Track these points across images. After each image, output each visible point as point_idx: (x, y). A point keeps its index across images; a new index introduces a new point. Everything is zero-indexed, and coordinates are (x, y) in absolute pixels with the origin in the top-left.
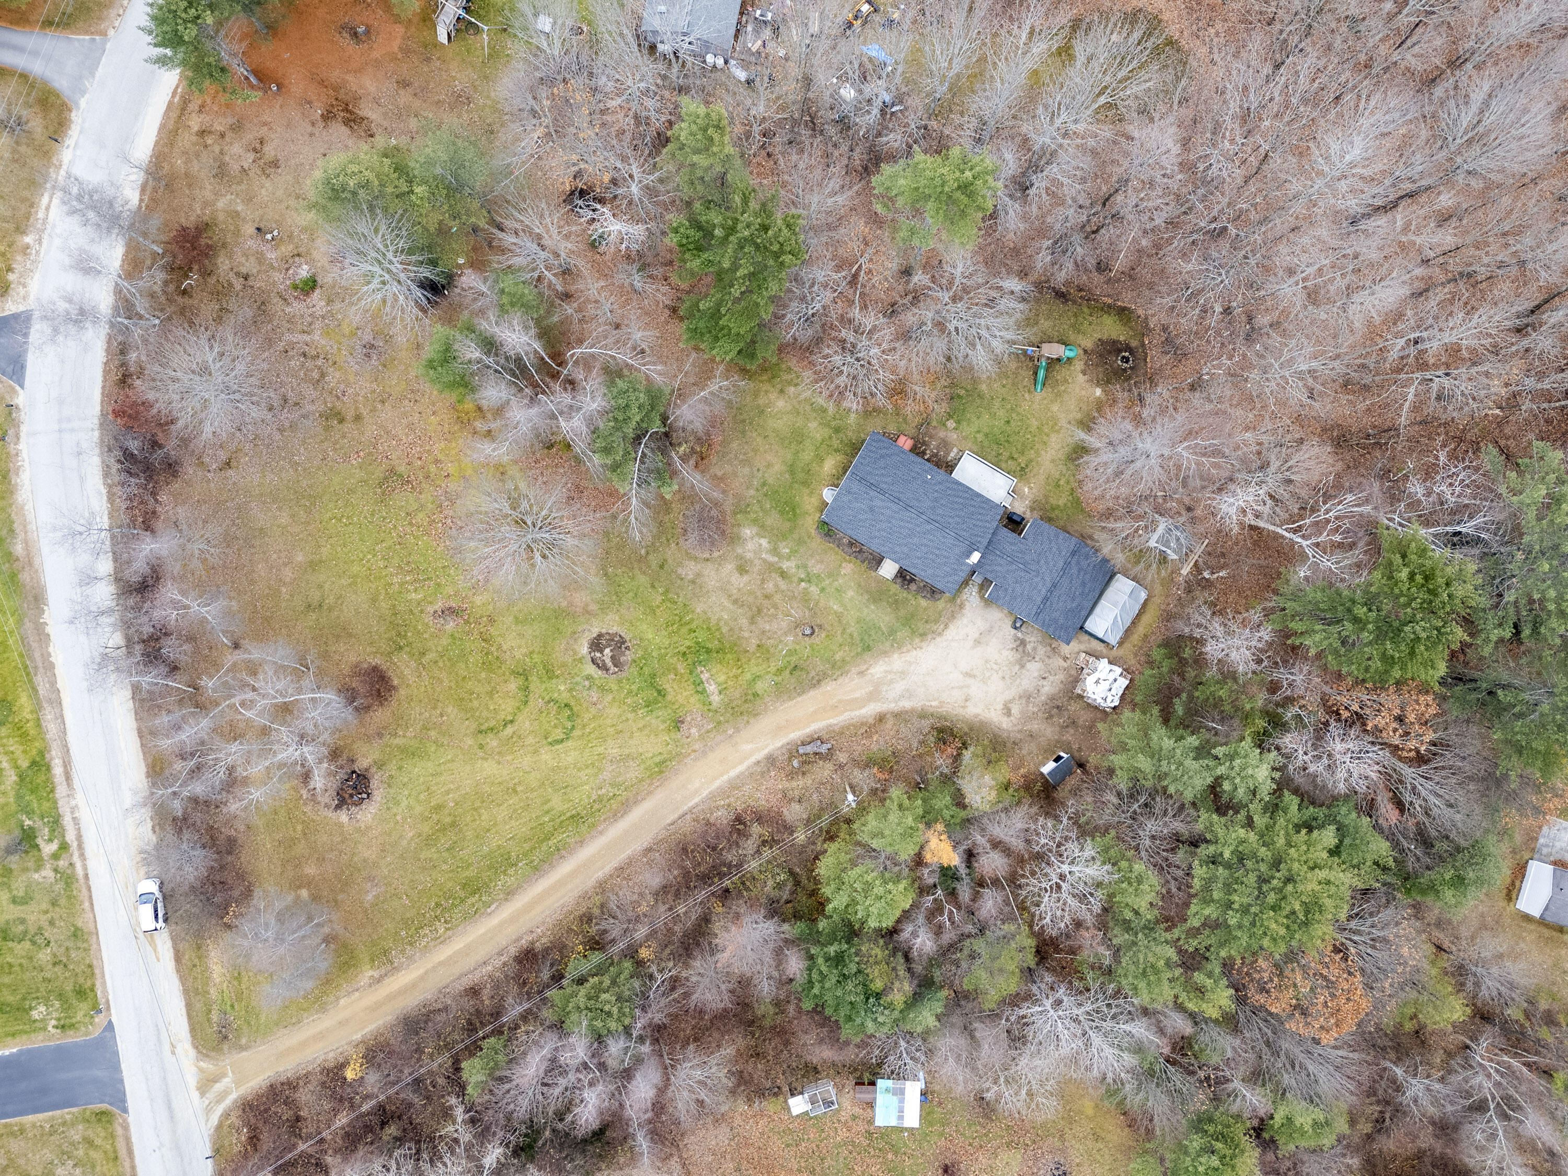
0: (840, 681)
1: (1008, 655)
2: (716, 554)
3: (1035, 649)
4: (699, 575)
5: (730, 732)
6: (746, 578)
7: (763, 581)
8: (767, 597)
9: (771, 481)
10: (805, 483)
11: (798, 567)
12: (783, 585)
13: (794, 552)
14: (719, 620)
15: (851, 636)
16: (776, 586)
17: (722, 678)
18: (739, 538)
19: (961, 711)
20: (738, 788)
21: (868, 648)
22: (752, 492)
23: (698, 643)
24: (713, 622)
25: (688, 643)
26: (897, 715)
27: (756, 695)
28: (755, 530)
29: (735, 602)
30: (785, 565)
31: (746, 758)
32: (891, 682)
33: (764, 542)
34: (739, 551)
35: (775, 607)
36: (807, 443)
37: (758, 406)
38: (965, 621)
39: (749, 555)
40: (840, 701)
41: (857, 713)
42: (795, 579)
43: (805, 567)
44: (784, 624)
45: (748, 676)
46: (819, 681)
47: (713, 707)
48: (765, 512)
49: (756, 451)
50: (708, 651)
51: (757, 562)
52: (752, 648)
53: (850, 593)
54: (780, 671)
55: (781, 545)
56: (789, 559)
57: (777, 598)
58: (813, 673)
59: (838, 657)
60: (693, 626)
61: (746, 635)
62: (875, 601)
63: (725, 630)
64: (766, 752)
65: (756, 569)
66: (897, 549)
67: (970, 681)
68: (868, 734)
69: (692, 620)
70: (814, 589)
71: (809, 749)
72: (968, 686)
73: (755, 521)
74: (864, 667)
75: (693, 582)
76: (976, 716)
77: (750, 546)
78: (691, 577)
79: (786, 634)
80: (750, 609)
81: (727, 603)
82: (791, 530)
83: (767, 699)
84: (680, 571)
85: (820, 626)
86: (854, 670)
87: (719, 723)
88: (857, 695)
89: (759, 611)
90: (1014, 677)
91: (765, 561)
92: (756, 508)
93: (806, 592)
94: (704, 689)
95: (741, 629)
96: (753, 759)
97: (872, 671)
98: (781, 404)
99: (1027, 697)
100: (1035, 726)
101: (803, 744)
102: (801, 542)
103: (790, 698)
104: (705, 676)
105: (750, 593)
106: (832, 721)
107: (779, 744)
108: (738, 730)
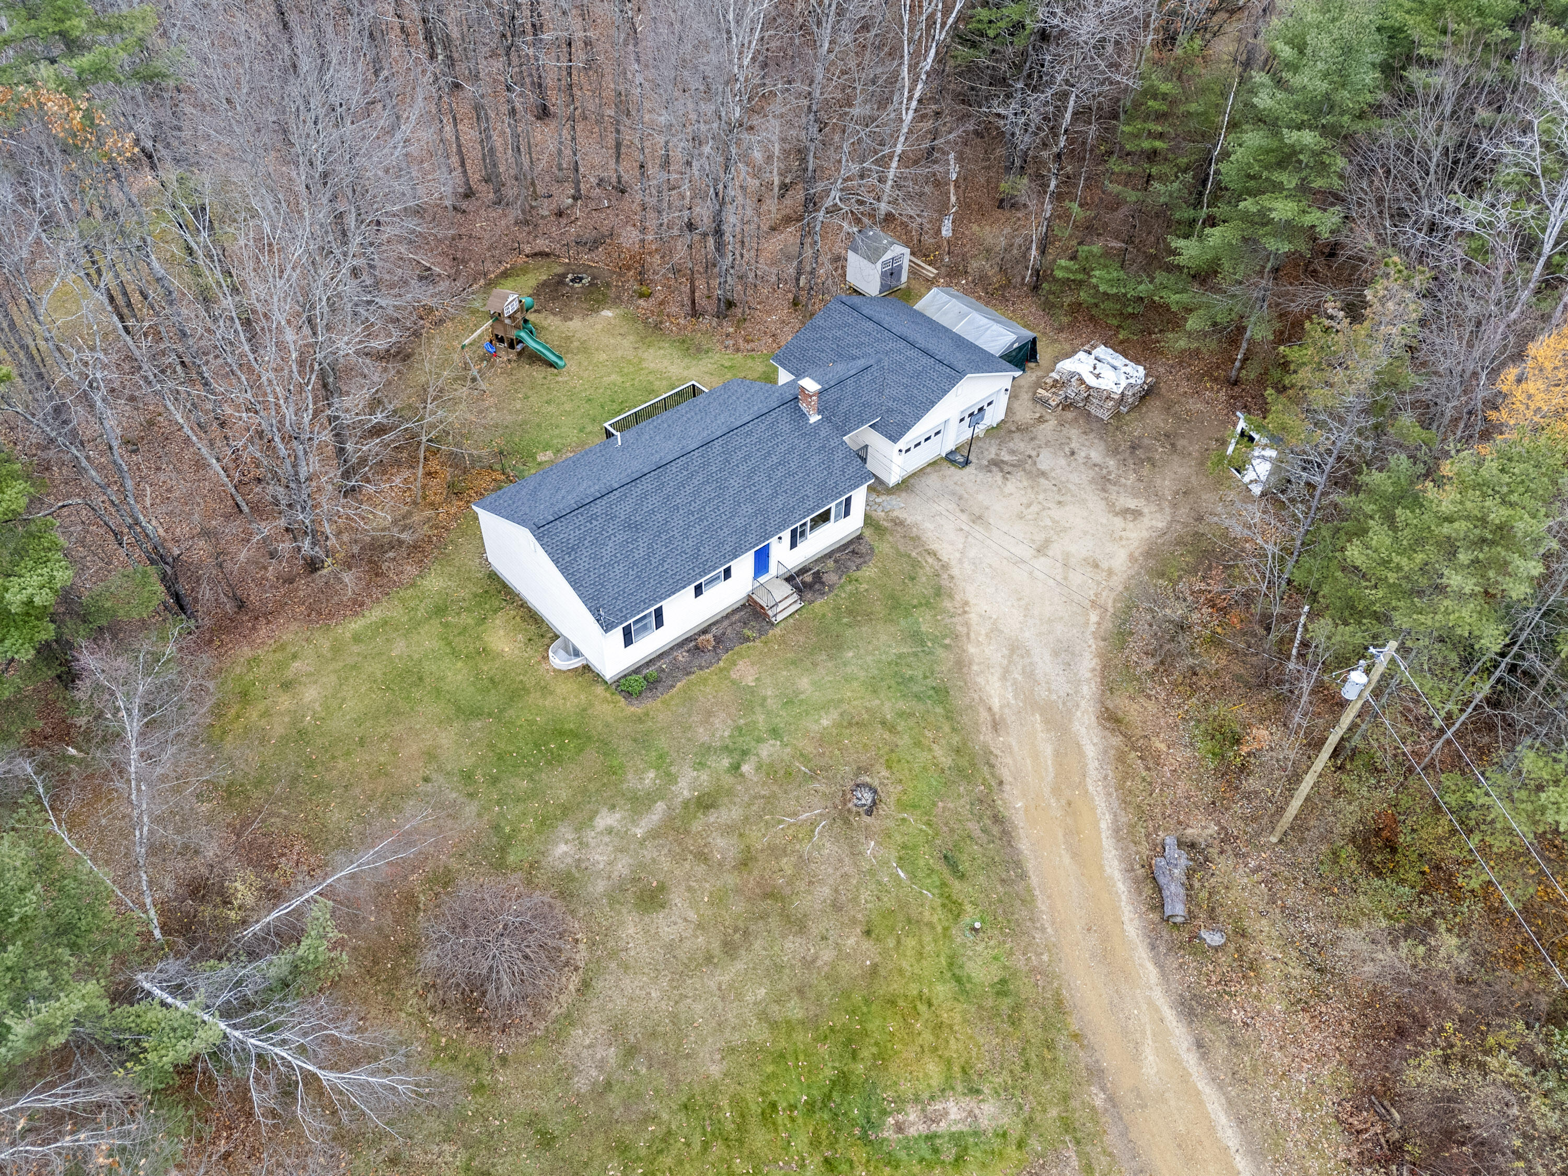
0: (1005, 774)
1: (1016, 485)
2: (582, 955)
3: (1012, 452)
4: (616, 1029)
5: (1099, 1101)
6: (677, 898)
7: (702, 857)
8: (745, 862)
9: (468, 761)
10: (516, 694)
11: (701, 765)
12: (728, 814)
13: (661, 762)
14: (763, 1016)
15: (901, 714)
16: (728, 830)
17: (933, 1069)
18: (569, 877)
19: (1118, 582)
20: (1277, 1132)
21: (941, 693)
22: (471, 809)
23: (811, 1108)
24: (761, 1034)
25: (800, 1142)
26: (1108, 687)
27: (1002, 988)
28: (566, 830)
29: (730, 949)
30: (684, 789)
31: (1185, 1078)
32: (1029, 674)
33: (606, 819)
34: (600, 886)
35: (776, 851)
36: (429, 667)
37: (284, 740)
38: (928, 525)
39: (622, 867)
40: (1056, 791)
41: (1093, 765)
42: (728, 780)
43: (707, 749)
44: (829, 848)
45: (942, 991)
46: (997, 819)
47: (1016, 1131)
48: (533, 794)
49: (382, 771)
50: (843, 1082)
51: (649, 853)
52: (869, 952)
53: (804, 683)
54: (953, 907)
55: (631, 782)
56: (671, 779)
57: (758, 838)
58: (974, 827)
59: (946, 761)
60: (755, 1104)
61: (827, 955)
62: (840, 648)
63: (795, 1010)
64: (1170, 1015)
65: (666, 864)
66: (739, 522)
67: (1055, 549)
68: (1150, 758)
69: (737, 1102)
70: (767, 750)
71: (1174, 891)
72: (1067, 556)
73: (545, 823)
74: (984, 715)
75: (631, 1052)
76: (1132, 558)
77: (599, 857)
78: (612, 1054)
79: (855, 854)
80: (764, 916)
81: (725, 976)
82: (606, 748)
83: (1019, 962)
84: (581, 1084)
85: (860, 770)
86: (986, 736)
87: (1067, 1125)
88: (1048, 750)
89: (771, 894)
90: (1060, 488)
91: (654, 834)
92: (513, 811)
93: (770, 771)
94: (956, 1138)
95: (809, 963)
96: (1191, 1059)
97: (996, 704)
98: (311, 694)
99: (1104, 482)
100: (1166, 483)
101: (1158, 904)
102: (643, 741)
103: (1028, 901)
104: (916, 1126)
105: (719, 899)
106: (1105, 823)
107: (1151, 972)
108: (1096, 1074)
